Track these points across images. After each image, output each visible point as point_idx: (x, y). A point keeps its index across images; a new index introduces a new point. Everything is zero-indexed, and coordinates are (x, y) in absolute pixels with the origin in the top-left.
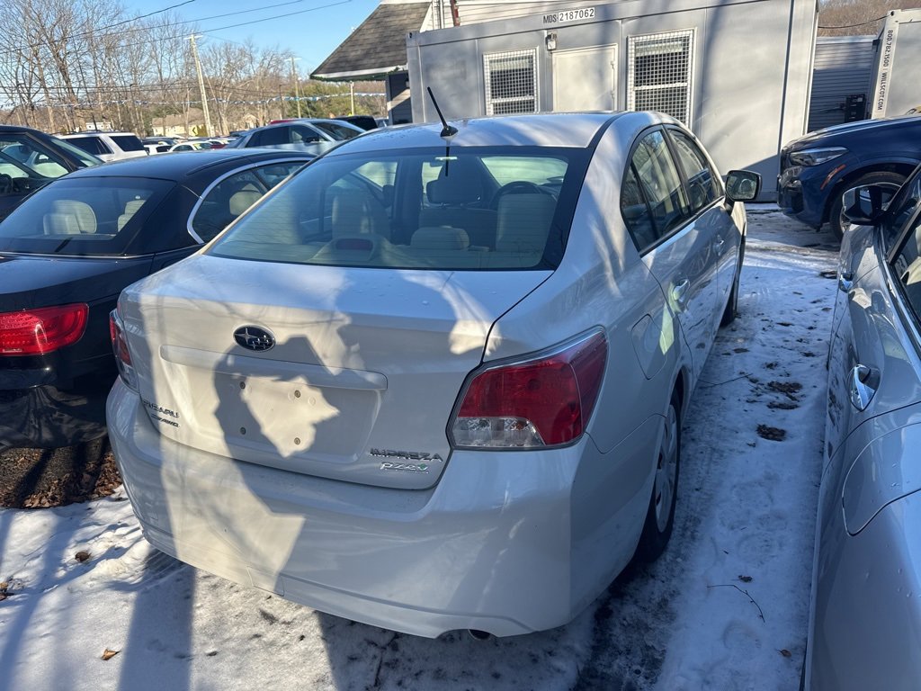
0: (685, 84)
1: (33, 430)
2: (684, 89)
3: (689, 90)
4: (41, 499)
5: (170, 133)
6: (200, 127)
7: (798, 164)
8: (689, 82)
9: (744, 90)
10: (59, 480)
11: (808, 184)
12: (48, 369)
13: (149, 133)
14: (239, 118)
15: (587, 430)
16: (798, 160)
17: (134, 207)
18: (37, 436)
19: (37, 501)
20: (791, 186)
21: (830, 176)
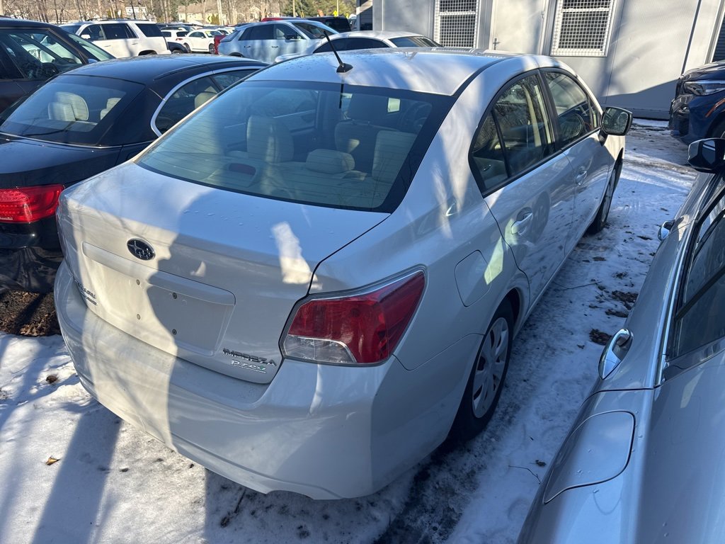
0: (607, 9)
1: (24, 279)
2: (606, 14)
3: (610, 15)
4: (33, 328)
5: (191, 20)
6: (215, 16)
7: (690, 92)
8: (611, 8)
9: (657, 18)
10: (49, 314)
11: (696, 111)
12: (34, 235)
13: (175, 19)
14: (246, 10)
15: (394, 353)
16: (692, 89)
17: (112, 102)
18: (28, 283)
19: (29, 331)
20: (680, 111)
21: (717, 105)
